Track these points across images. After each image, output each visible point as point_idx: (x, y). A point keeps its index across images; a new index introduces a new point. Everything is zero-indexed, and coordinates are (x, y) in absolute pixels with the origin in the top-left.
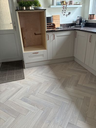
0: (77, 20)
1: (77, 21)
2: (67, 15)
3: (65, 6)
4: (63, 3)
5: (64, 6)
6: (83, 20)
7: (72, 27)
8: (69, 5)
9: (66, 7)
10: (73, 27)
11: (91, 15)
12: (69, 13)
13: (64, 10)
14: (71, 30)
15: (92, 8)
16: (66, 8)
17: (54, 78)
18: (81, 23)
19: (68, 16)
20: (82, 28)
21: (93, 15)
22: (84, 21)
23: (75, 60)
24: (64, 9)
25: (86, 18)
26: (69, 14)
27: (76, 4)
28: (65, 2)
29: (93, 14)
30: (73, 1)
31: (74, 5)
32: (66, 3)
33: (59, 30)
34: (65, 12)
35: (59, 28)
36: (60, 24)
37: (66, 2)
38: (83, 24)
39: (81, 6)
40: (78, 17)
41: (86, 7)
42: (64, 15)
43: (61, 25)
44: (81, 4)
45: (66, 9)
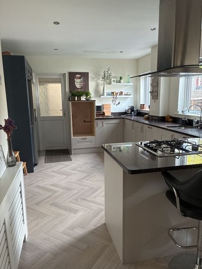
1: (128, 110)
2: (117, 104)
4: (113, 94)
5: (114, 97)
6: (134, 109)
7: (123, 116)
8: (119, 95)
10: (125, 115)
11: (141, 105)
12: (119, 103)
14: (120, 118)
16: (116, 98)
19: (118, 106)
20: (133, 117)
21: (143, 105)
22: (136, 110)
24: (114, 99)
25: (137, 107)
27: (127, 95)
28: (115, 93)
30: (124, 92)
31: (125, 95)
32: (117, 94)
34: (115, 102)
36: (111, 113)
38: (134, 113)
39: (132, 96)
40: (129, 106)
41: (138, 96)
42: (115, 104)
44: (131, 94)
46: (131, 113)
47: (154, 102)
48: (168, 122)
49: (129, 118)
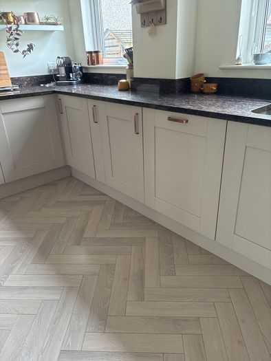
0: (58, 66)
1: (57, 70)
2: (24, 51)
3: (14, 27)
4: (7, 18)
5: (11, 28)
6: (73, 66)
7: (47, 85)
8: (26, 24)
9: (17, 30)
10: (52, 84)
11: (91, 53)
12: (30, 47)
13: (11, 37)
15: (91, 34)
16: (18, 32)
17: (13, 240)
18: (71, 75)
19: (29, 56)
20: (75, 87)
21: (97, 52)
22: (77, 68)
23: (73, 175)
24: (12, 34)
25: (81, 61)
26: (29, 50)
27: (47, 24)
28: (10, 15)
29: (96, 50)
30: (36, 14)
31: (41, 24)
32: (17, 19)
33: (12, 93)
34: (17, 45)
35: (9, 90)
36: (11, 78)
37: (14, 17)
38: (76, 78)
39: (61, 28)
40: (59, 57)
42: (17, 51)
43: (14, 81)
44: (59, 23)
45: (18, 34)
46: (68, 77)
47: (152, 33)
48: (201, 93)
49: (65, 89)
